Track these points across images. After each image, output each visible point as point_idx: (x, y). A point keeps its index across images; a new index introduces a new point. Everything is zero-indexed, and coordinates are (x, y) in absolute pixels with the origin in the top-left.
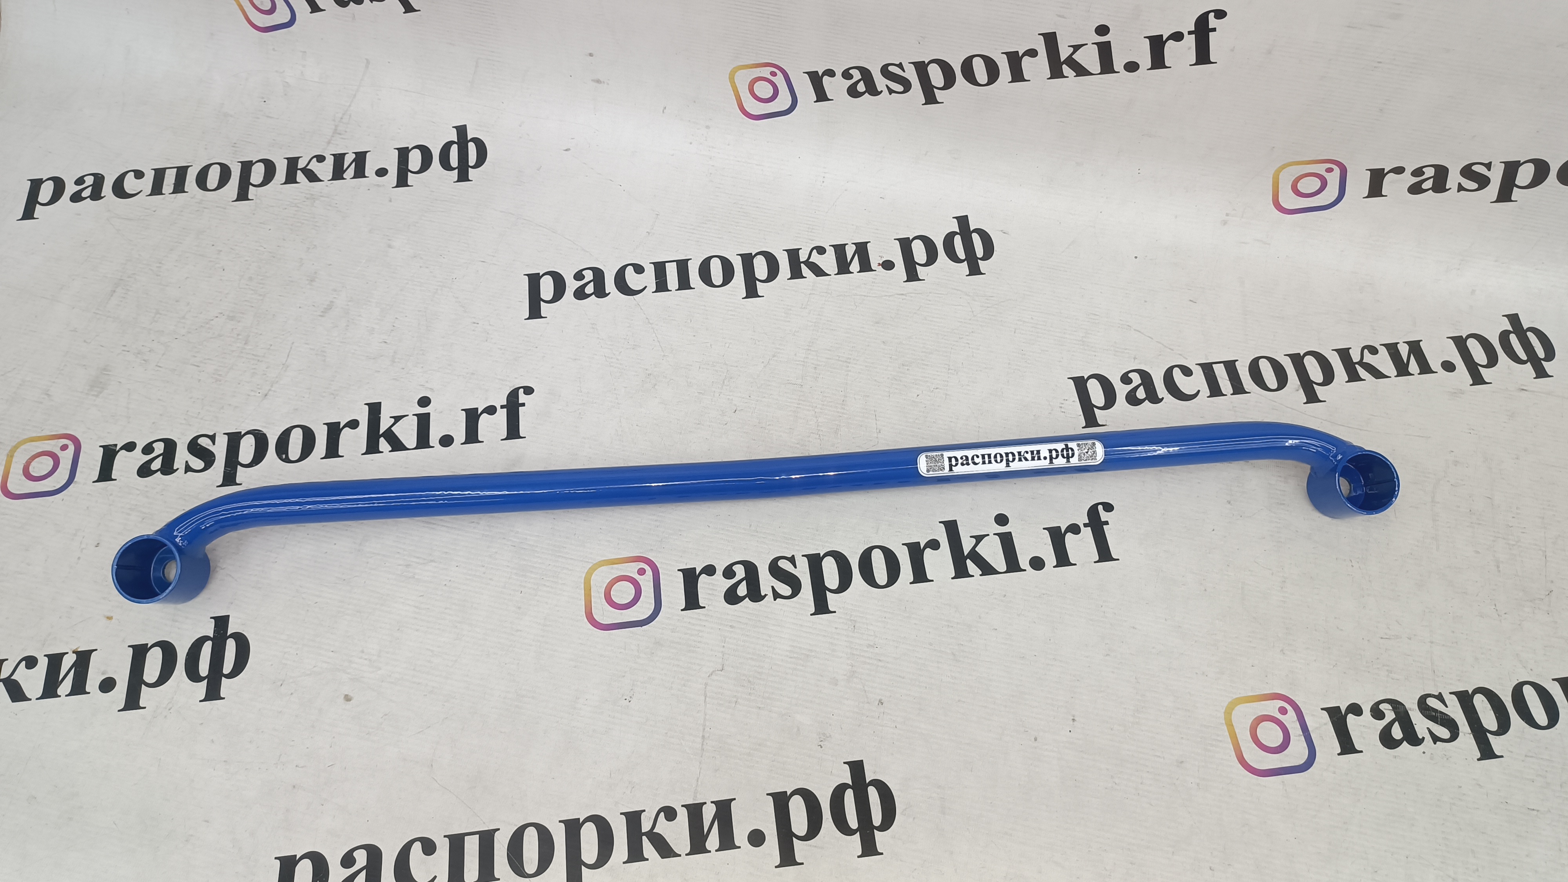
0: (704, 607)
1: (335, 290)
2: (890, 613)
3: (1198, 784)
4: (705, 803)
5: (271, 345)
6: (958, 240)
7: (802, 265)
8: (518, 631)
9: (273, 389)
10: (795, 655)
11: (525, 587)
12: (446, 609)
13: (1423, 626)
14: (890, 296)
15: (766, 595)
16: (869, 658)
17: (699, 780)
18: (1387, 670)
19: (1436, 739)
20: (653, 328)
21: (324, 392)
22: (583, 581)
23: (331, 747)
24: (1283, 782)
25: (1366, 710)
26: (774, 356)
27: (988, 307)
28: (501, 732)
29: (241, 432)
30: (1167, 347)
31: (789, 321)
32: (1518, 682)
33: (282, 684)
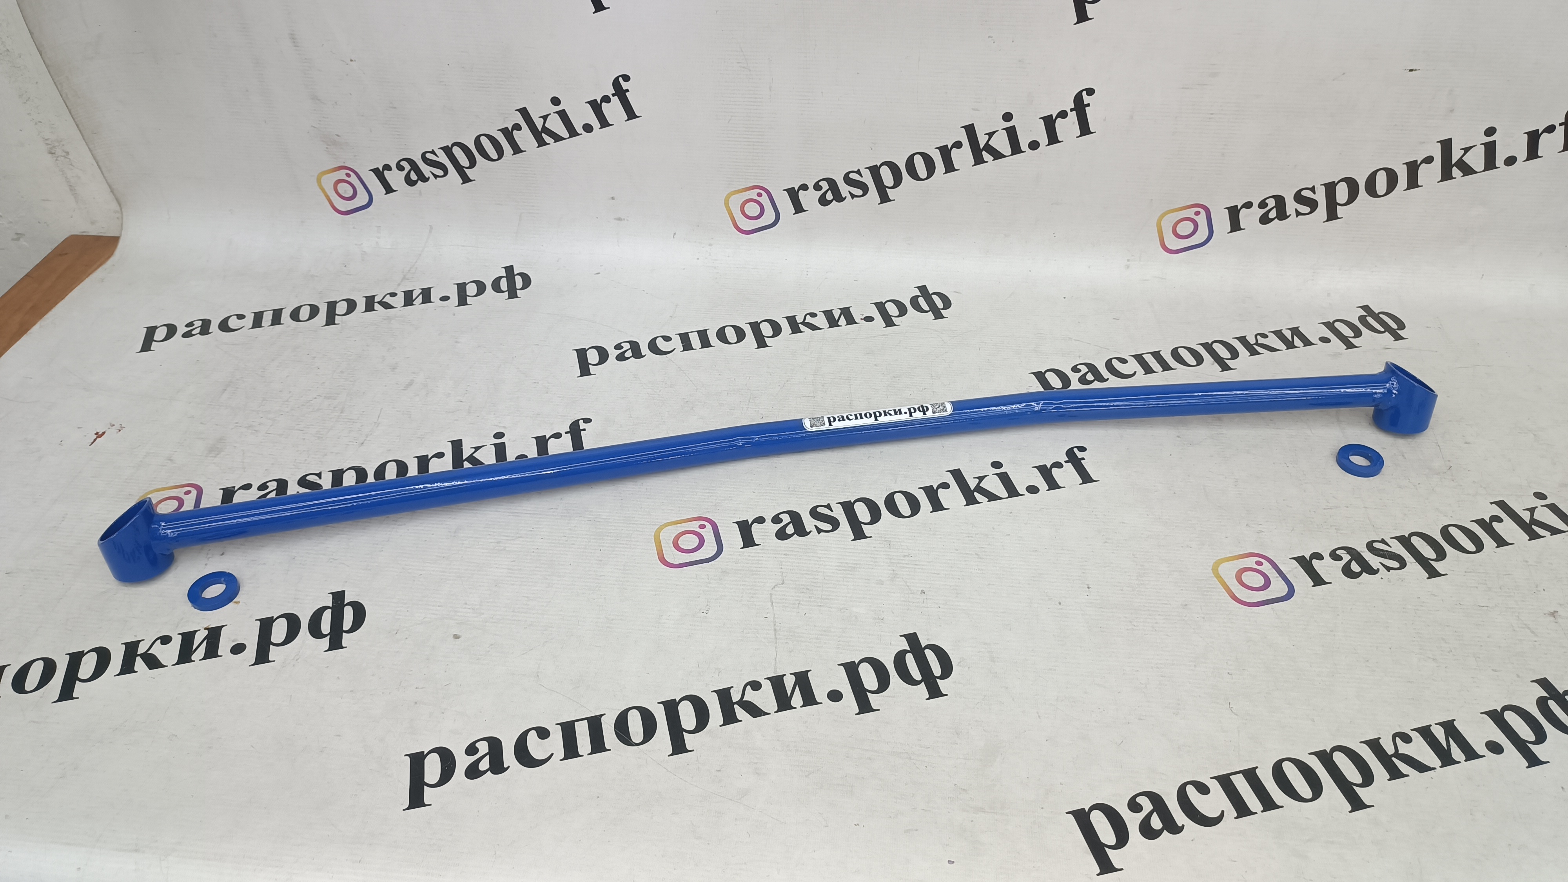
0: (760, 545)
1: (414, 373)
2: (917, 533)
3: (1203, 618)
4: (785, 675)
5: (364, 412)
6: (922, 302)
7: (800, 325)
8: (601, 576)
9: (368, 439)
10: (843, 568)
11: (603, 546)
12: (536, 567)
13: (1355, 498)
14: (874, 337)
15: (810, 532)
16: (906, 564)
17: (777, 660)
18: (1336, 529)
19: (1389, 569)
20: (685, 373)
21: (412, 437)
22: (653, 537)
23: (446, 672)
24: (1272, 609)
25: (1326, 555)
26: (788, 381)
27: (954, 337)
28: (597, 646)
29: (343, 469)
30: (1103, 348)
31: (796, 359)
32: (1442, 526)
33: (396, 633)
